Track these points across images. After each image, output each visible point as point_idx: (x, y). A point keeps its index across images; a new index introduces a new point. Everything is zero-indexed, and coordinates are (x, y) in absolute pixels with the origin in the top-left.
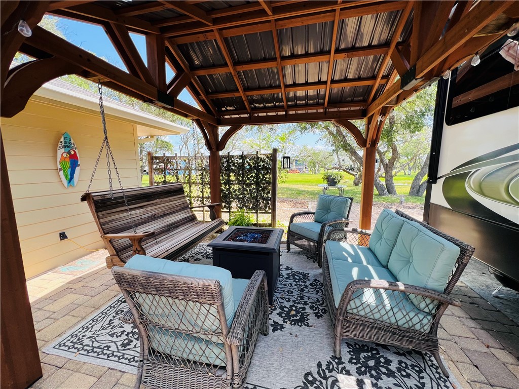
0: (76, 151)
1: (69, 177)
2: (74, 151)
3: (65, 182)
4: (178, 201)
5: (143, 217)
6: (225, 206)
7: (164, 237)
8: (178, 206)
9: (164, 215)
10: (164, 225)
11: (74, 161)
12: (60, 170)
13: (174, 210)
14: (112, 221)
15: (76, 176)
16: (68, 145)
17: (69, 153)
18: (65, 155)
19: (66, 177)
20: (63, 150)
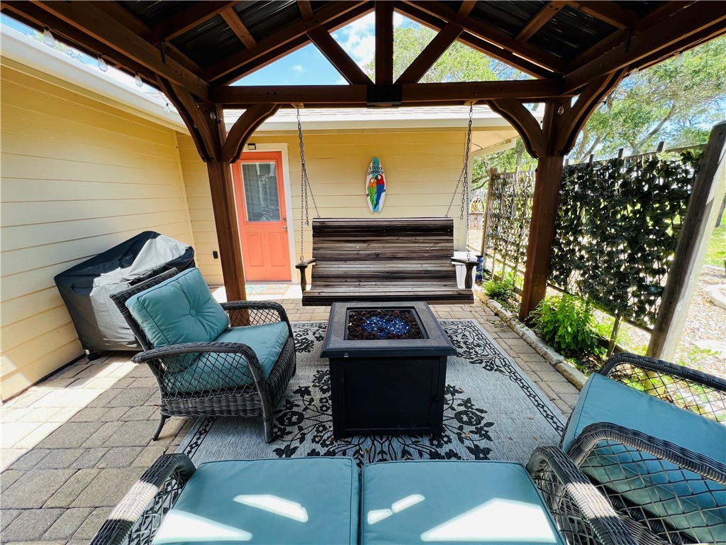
0: (383, 175)
1: (375, 202)
2: (381, 176)
3: (371, 207)
4: (431, 245)
5: (361, 252)
6: (556, 277)
7: (374, 283)
8: (427, 251)
9: (393, 258)
10: (383, 269)
11: (380, 186)
12: (368, 195)
13: (415, 255)
14: (323, 248)
15: (381, 201)
16: (376, 170)
17: (376, 178)
18: (372, 181)
19: (372, 202)
20: (371, 176)
